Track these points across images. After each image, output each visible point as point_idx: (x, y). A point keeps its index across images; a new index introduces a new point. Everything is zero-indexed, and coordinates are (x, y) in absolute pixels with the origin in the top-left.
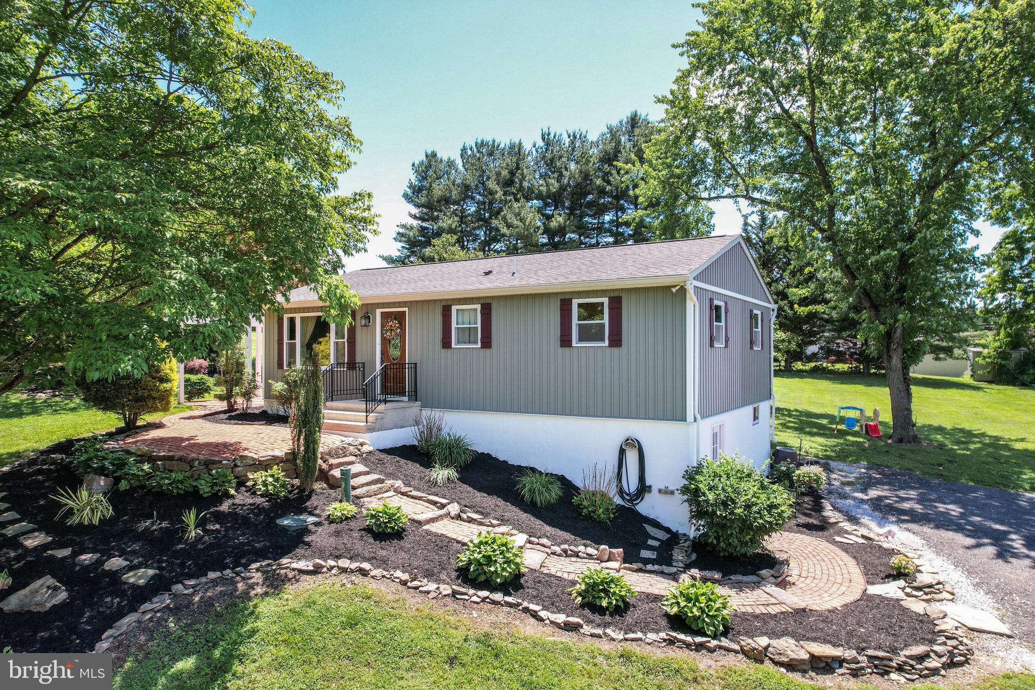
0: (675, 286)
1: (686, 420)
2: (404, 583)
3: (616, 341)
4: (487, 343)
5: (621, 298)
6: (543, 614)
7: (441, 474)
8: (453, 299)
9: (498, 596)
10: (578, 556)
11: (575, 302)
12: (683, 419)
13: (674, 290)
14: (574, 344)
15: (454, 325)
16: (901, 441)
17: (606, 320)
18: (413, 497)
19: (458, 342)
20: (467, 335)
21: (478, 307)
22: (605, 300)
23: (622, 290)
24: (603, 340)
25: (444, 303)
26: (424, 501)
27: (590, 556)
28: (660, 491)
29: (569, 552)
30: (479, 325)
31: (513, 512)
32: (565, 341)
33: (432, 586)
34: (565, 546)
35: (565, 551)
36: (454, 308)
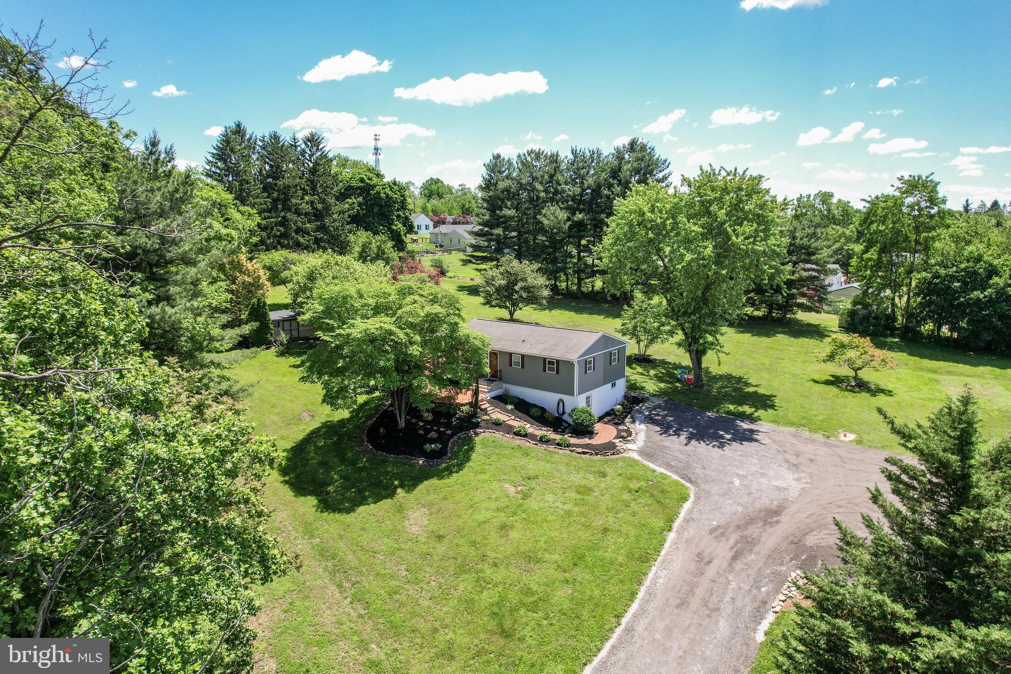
1: (575, 395)
2: (502, 436)
3: (558, 372)
4: (523, 367)
6: (531, 442)
7: (510, 407)
8: (513, 353)
9: (521, 438)
10: (541, 430)
11: (547, 361)
13: (571, 363)
14: (547, 371)
15: (513, 361)
17: (555, 367)
18: (502, 414)
19: (514, 366)
20: (517, 364)
21: (520, 356)
22: (555, 362)
23: (559, 360)
24: (554, 372)
25: (510, 353)
26: (505, 415)
27: (544, 430)
28: (568, 414)
30: (520, 362)
31: (528, 418)
33: (508, 436)
34: (539, 428)
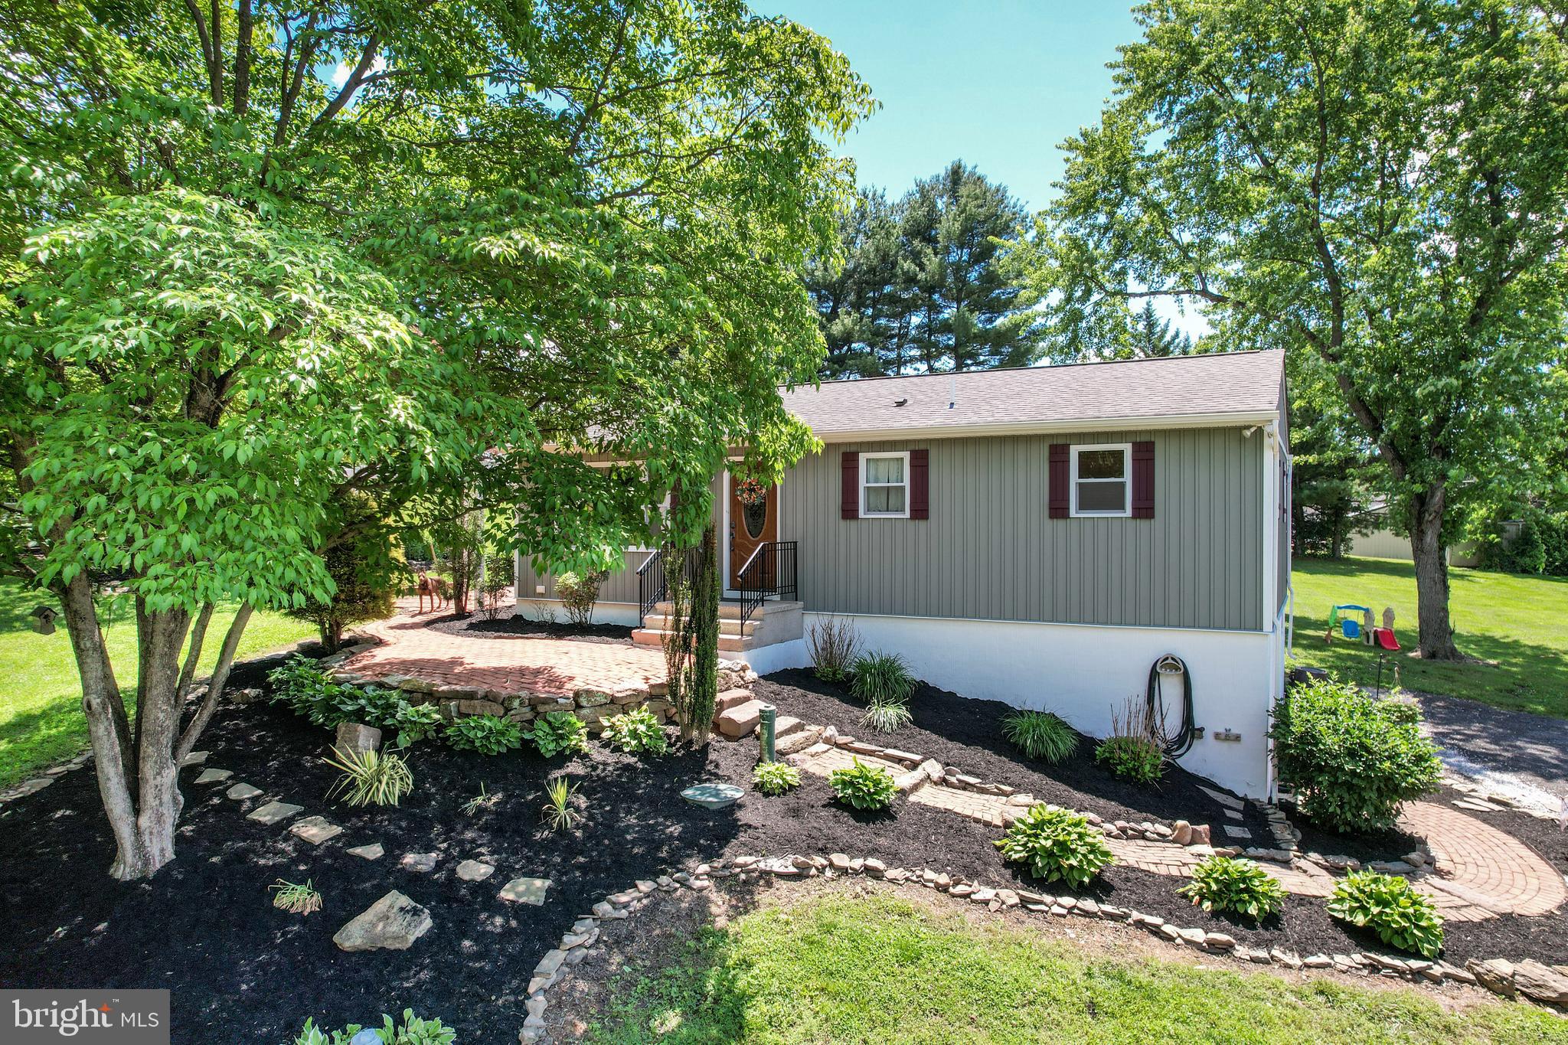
0: (1248, 427)
1: (1261, 630)
2: (943, 889)
3: (1145, 509)
4: (920, 511)
5: (1153, 443)
6: (1169, 929)
7: (889, 714)
8: (861, 444)
9: (1089, 904)
10: (1144, 838)
11: (1075, 451)
12: (1258, 627)
13: (1248, 433)
14: (1073, 513)
15: (862, 483)
16: (1432, 656)
17: (1128, 478)
18: (858, 751)
19: (869, 510)
20: (887, 497)
21: (906, 455)
22: (1127, 448)
23: (1156, 432)
24: (1121, 507)
25: (843, 449)
26: (879, 757)
27: (1163, 837)
28: (1217, 736)
29: (1130, 832)
30: (907, 483)
31: (1018, 771)
32: (1058, 509)
33: (987, 893)
34: (1121, 823)
35: (1123, 830)
36: (863, 457)
